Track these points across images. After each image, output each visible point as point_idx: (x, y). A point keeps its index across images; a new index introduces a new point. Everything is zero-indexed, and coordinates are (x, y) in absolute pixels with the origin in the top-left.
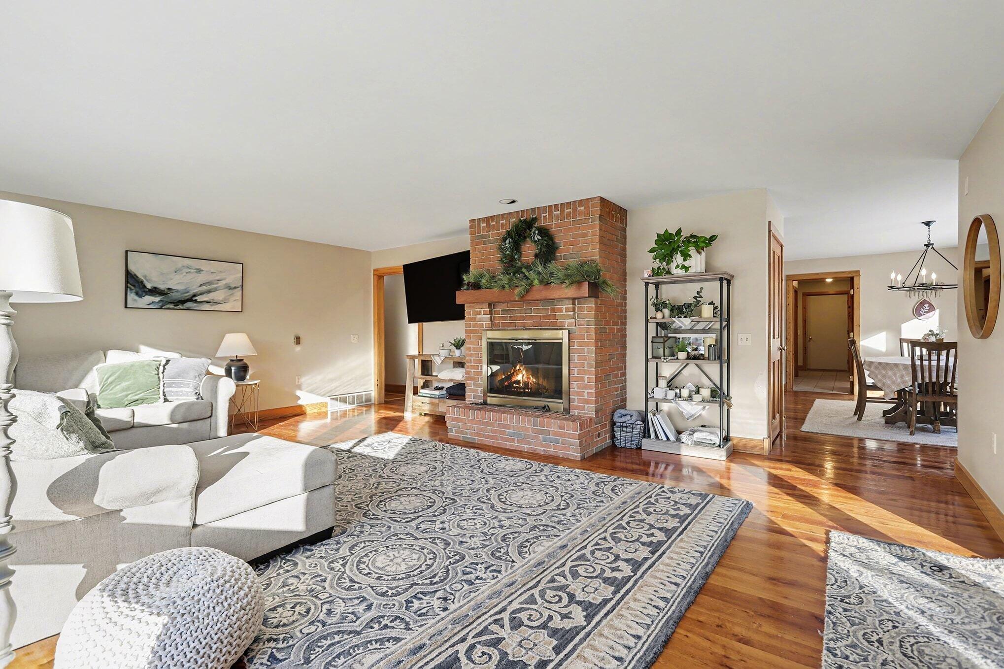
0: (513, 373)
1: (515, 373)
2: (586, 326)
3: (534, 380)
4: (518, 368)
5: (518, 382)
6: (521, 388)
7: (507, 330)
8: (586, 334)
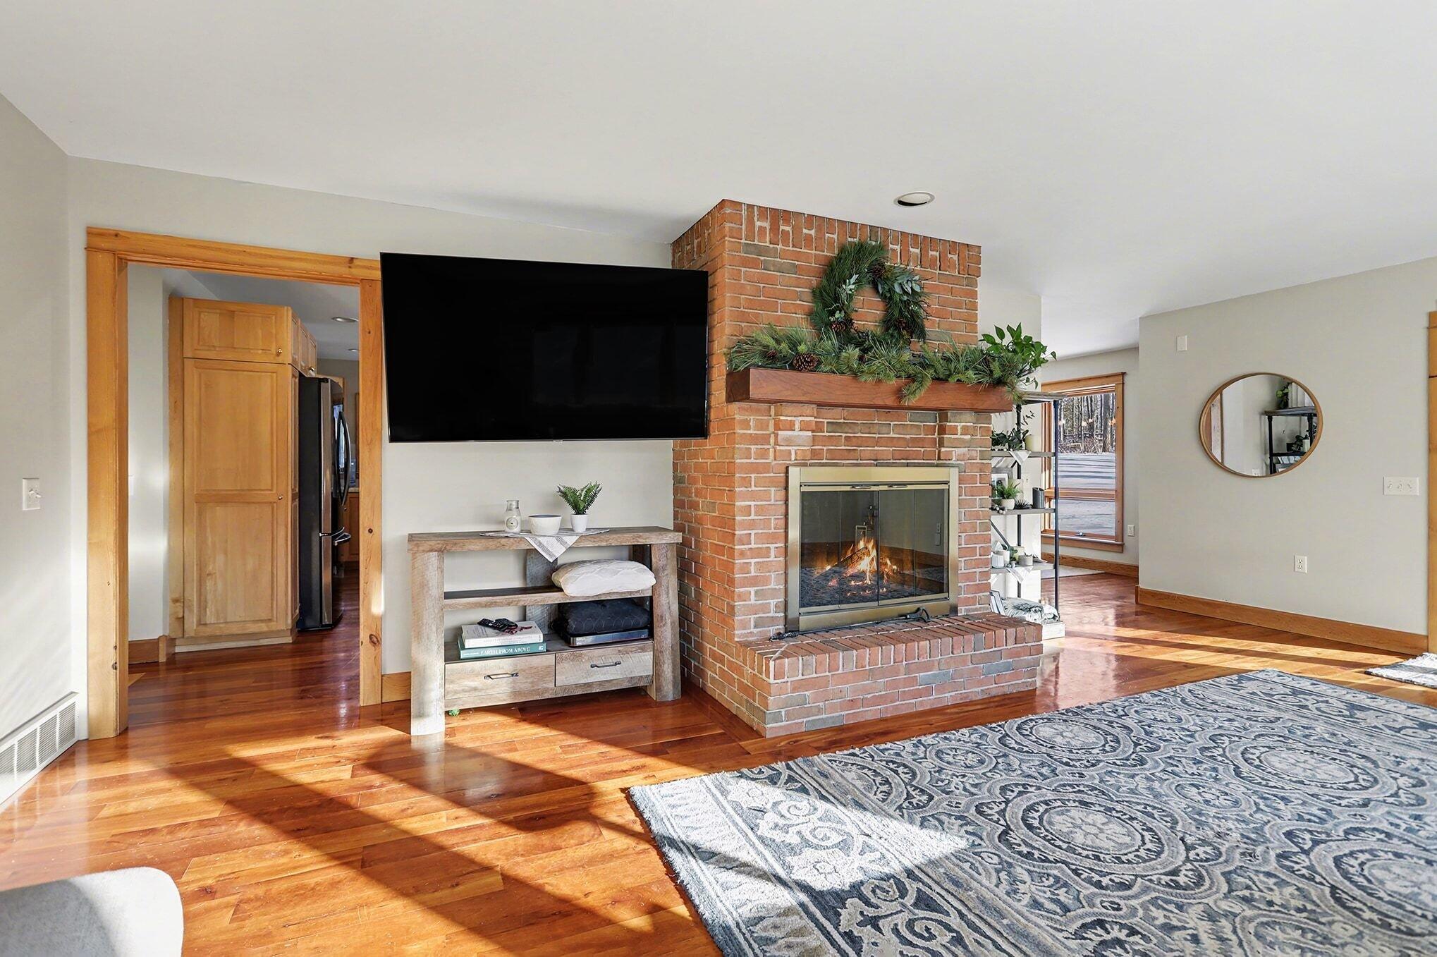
0: (851, 557)
1: (856, 557)
2: (978, 461)
3: (895, 567)
4: (861, 545)
5: (860, 576)
6: (869, 588)
7: (843, 465)
8: (978, 474)
